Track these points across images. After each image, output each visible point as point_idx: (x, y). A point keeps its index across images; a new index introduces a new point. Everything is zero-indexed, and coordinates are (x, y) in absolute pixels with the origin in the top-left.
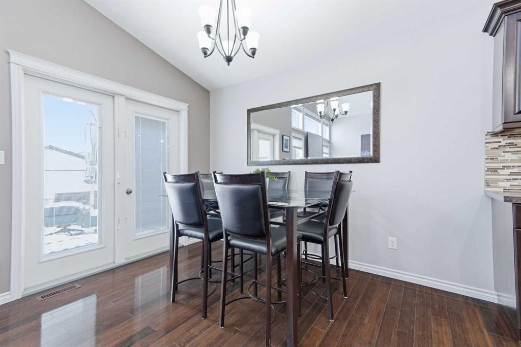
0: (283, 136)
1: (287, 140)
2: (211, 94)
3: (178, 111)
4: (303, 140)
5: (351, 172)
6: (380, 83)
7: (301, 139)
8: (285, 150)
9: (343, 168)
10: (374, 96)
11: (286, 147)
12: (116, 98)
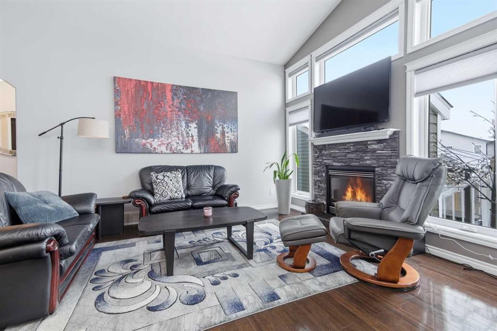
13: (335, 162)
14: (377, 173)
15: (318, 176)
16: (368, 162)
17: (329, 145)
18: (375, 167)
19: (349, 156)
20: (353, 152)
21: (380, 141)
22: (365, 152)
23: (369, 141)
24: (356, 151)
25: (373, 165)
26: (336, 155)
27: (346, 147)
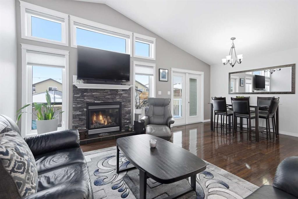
0: (240, 79)
1: (243, 80)
2: (211, 67)
3: (200, 75)
4: (252, 80)
5: (279, 98)
6: (295, 64)
7: (251, 79)
8: (241, 85)
9: (276, 96)
10: (292, 69)
11: (242, 84)
12: (186, 74)
13: (95, 100)
14: (123, 105)
15: (79, 111)
16: (118, 100)
17: (90, 89)
18: (121, 102)
19: (107, 96)
20: (109, 94)
21: (123, 90)
22: (116, 94)
23: (119, 89)
24: (111, 94)
25: (121, 101)
26: (97, 96)
27: (105, 91)
